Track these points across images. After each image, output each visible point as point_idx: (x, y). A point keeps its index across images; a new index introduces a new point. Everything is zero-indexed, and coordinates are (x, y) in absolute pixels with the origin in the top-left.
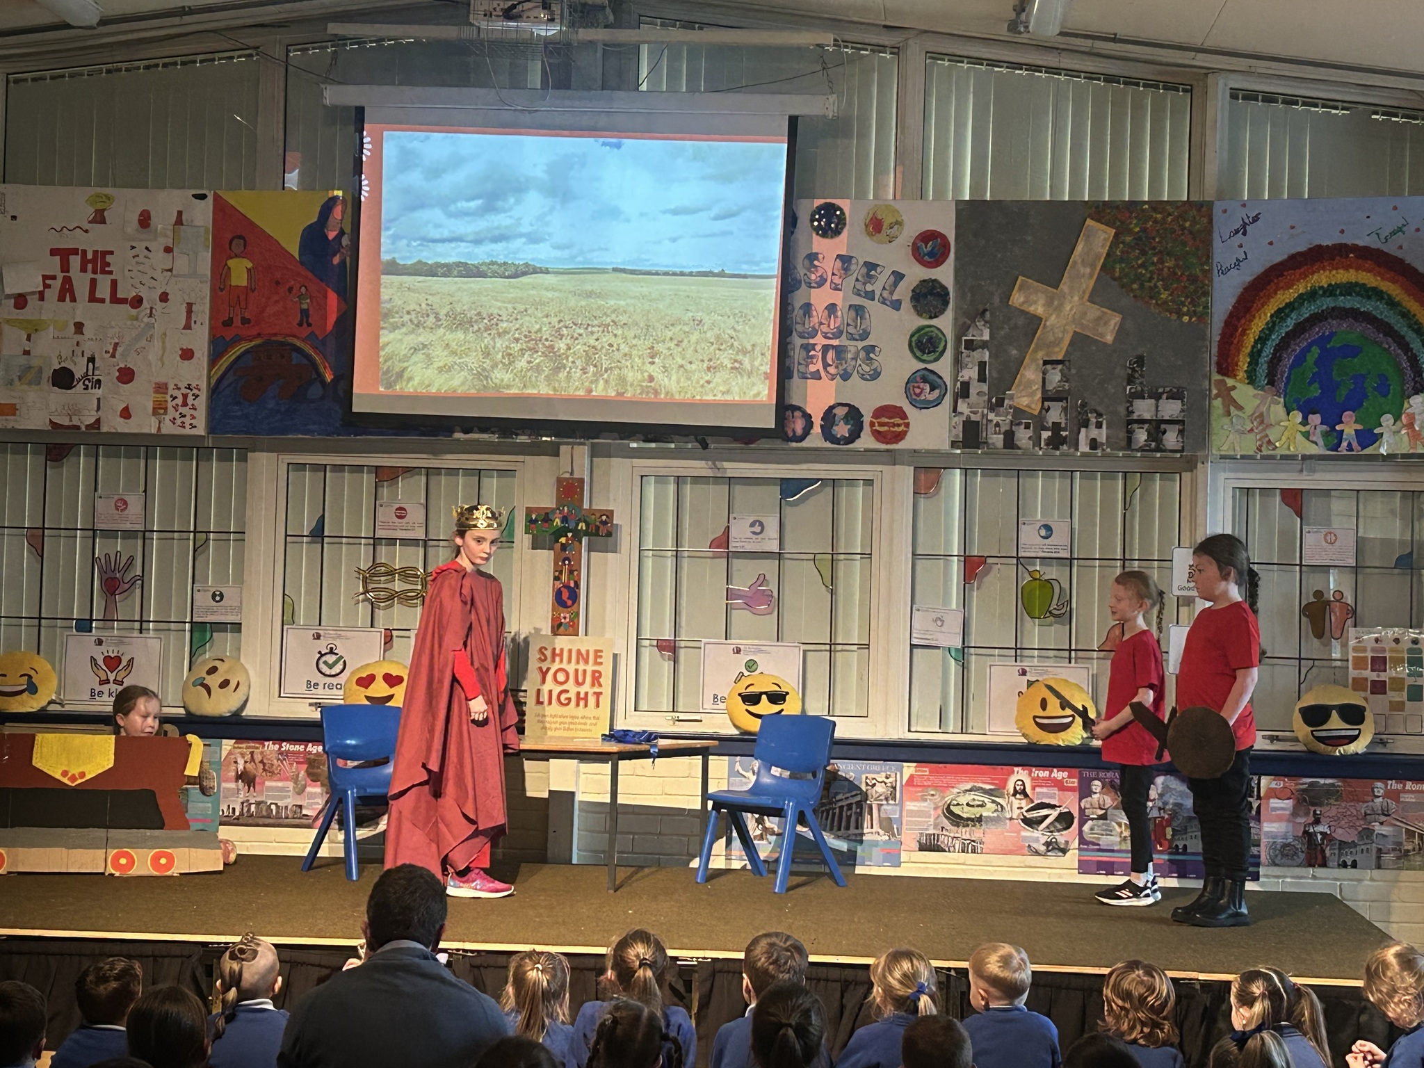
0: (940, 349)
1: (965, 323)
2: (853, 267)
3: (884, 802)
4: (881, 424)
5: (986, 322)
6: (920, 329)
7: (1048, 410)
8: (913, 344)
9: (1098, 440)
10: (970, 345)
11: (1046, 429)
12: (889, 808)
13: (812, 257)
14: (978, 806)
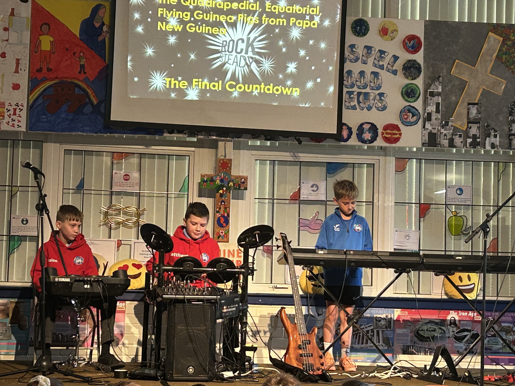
0: (417, 96)
1: (429, 83)
2: (373, 52)
3: (385, 329)
4: (387, 134)
5: (440, 83)
6: (407, 85)
7: (471, 128)
8: (404, 93)
9: (495, 144)
10: (432, 94)
11: (470, 138)
12: (388, 332)
13: (352, 46)
14: (432, 331)
